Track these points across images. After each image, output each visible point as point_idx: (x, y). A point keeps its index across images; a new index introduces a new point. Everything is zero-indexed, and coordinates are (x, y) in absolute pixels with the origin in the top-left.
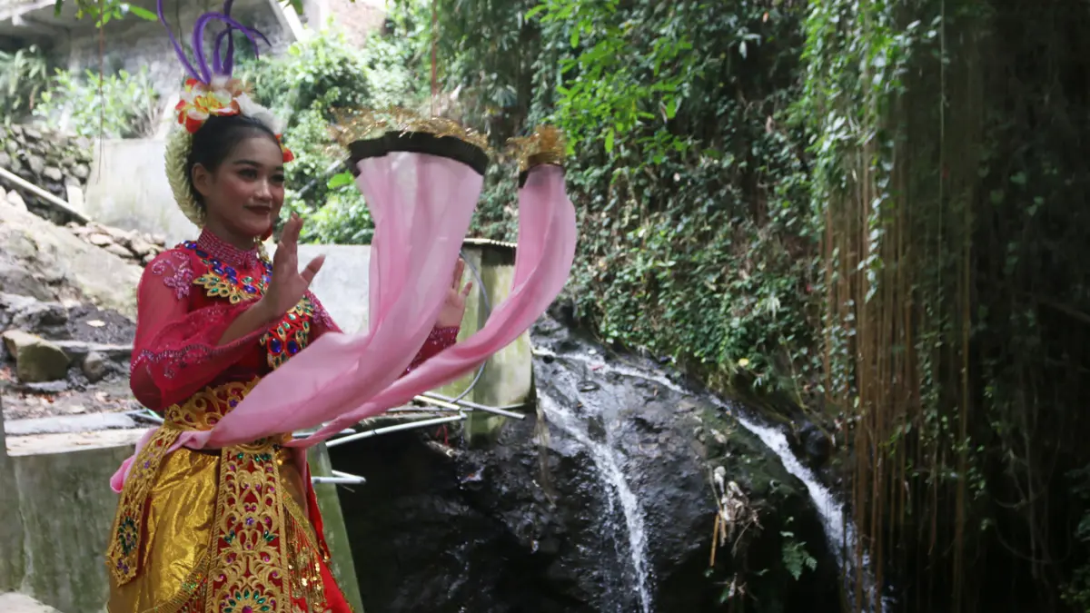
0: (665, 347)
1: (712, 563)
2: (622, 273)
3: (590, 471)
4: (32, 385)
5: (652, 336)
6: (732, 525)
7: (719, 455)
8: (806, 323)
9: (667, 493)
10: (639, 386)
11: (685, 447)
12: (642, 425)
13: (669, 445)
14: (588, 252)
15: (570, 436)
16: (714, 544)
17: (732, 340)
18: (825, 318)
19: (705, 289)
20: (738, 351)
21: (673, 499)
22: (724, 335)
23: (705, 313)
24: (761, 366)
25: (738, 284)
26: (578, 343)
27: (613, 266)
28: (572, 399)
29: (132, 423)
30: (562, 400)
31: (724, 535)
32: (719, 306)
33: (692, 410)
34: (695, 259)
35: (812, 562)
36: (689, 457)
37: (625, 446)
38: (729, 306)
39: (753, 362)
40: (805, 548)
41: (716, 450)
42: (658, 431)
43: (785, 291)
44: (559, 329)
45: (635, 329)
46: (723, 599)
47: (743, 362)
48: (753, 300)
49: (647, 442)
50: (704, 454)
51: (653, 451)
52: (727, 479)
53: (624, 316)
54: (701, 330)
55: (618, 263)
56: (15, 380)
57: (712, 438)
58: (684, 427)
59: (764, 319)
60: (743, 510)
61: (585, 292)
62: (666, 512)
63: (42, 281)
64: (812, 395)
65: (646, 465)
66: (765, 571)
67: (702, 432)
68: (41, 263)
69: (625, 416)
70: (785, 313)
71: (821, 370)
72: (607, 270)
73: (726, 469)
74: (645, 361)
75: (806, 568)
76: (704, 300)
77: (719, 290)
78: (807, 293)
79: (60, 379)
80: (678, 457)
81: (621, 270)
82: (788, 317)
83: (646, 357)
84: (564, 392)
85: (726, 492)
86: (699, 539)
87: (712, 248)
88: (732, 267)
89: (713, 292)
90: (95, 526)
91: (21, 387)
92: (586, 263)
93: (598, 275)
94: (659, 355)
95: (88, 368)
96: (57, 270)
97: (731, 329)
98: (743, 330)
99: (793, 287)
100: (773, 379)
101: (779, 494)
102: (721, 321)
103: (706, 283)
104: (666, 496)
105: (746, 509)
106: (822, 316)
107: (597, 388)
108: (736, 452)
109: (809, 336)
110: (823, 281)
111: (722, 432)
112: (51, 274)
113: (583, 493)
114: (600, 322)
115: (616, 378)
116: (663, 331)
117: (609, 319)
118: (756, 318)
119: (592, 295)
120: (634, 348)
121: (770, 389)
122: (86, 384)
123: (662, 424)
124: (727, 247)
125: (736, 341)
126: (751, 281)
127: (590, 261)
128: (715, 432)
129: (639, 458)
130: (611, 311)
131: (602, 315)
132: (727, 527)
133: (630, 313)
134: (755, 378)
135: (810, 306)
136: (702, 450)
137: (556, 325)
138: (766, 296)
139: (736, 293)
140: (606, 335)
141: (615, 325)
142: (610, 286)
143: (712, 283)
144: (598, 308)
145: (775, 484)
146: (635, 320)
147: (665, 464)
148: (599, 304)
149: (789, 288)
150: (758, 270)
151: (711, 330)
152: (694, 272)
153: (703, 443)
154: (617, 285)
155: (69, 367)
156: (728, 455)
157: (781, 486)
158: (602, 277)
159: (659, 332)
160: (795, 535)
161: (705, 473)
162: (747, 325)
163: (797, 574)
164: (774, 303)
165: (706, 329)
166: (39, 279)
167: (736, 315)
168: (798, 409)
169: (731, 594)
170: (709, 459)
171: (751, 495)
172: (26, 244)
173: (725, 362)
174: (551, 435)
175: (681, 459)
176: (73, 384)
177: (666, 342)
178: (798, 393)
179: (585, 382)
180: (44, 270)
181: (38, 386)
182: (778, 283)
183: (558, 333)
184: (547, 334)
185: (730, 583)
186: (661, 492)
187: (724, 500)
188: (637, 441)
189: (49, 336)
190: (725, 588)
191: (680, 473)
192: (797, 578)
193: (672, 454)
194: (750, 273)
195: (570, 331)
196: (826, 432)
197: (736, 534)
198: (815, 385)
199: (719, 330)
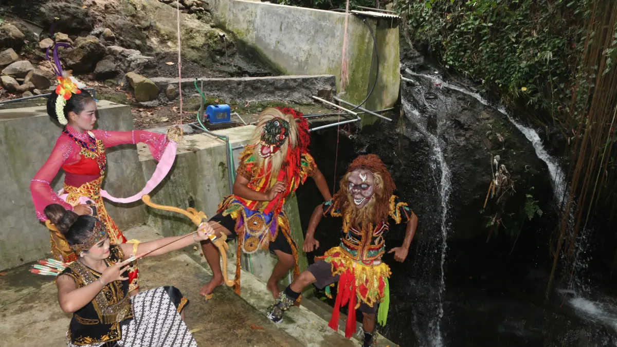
0: (480, 73)
1: (484, 207)
2: (460, 26)
3: (424, 150)
4: (142, 103)
5: (472, 66)
6: (499, 188)
7: (498, 148)
8: (567, 68)
9: (466, 166)
10: (459, 99)
11: (480, 142)
12: (458, 124)
13: (471, 139)
14: (441, 10)
15: (417, 129)
16: (487, 196)
17: (519, 75)
18: (579, 67)
19: (509, 40)
20: (522, 82)
21: (468, 170)
22: (515, 70)
23: (506, 56)
24: (535, 92)
25: (529, 39)
26: (429, 66)
27: (455, 20)
28: (421, 103)
29: (191, 130)
30: (415, 104)
31: (493, 194)
32: (515, 52)
33: (488, 119)
34: (505, 20)
35: (540, 212)
36: (481, 148)
37: (447, 136)
38: (521, 53)
39: (530, 89)
40: (538, 204)
41: (497, 145)
42: (467, 130)
43: (558, 47)
44: (419, 57)
45: (463, 60)
46: (488, 225)
47: (524, 89)
48: (537, 51)
49: (460, 135)
50: (489, 148)
51: (462, 142)
52: (500, 162)
53: (458, 52)
54: (502, 66)
55: (457, 20)
56: (134, 100)
57: (496, 139)
58: (481, 130)
59: (541, 63)
60: (506, 180)
61: (436, 36)
62: (464, 177)
63: (140, 29)
64: (562, 112)
65: (457, 149)
66: (513, 214)
67: (491, 134)
68: (139, 17)
69: (449, 117)
70: (555, 61)
71: (570, 98)
72: (452, 22)
73: (500, 157)
74: (466, 81)
75: (536, 214)
76: (507, 47)
77: (517, 42)
78: (571, 48)
79: (155, 99)
80: (475, 147)
81: (460, 24)
82: (556, 63)
83: (467, 78)
84: (417, 99)
85: (498, 170)
86: (479, 193)
87: (518, 15)
88: (527, 28)
89: (513, 43)
90: (178, 192)
91: (137, 104)
92: (439, 17)
93: (445, 25)
94: (475, 78)
95: (168, 93)
96: (147, 21)
97: (520, 68)
98: (527, 69)
99: (564, 44)
100: (540, 101)
101: (529, 173)
102: (515, 62)
103: (510, 36)
104: (465, 168)
105: (508, 180)
106: (577, 66)
107: (436, 97)
108: (509, 147)
109: (567, 77)
110: (583, 44)
111: (502, 135)
112: (144, 23)
113: (420, 161)
114: (443, 55)
115: (447, 92)
116: (480, 63)
117: (449, 54)
118: (536, 62)
119: (440, 38)
120: (461, 72)
121: (537, 107)
122: (168, 102)
123: (469, 126)
124: (527, 14)
125: (522, 75)
126: (538, 38)
127: (442, 15)
128: (498, 135)
129: (453, 145)
130: (450, 48)
131: (445, 50)
132: (496, 189)
133: (462, 51)
134: (529, 100)
135: (571, 58)
136: (489, 144)
137: (417, 54)
138: (545, 49)
139: (527, 45)
140: (446, 63)
141: (451, 57)
142: (452, 33)
143: (513, 37)
144: (443, 46)
145: (528, 168)
146: (464, 55)
147: (467, 150)
148: (444, 43)
149: (561, 45)
150: (544, 32)
151: (508, 66)
152: (504, 30)
153: (491, 140)
154: (456, 32)
155: (160, 92)
156: (504, 149)
157: (531, 169)
158: (447, 27)
159: (477, 64)
160: (534, 197)
161: (489, 158)
162: (530, 66)
163: (531, 217)
164: (549, 55)
165: (505, 66)
166: (138, 27)
167: (525, 60)
168: (551, 120)
169: (492, 223)
170: (492, 150)
171: (512, 172)
172: (130, 7)
173: (513, 88)
174: (406, 128)
175: (477, 148)
176: (161, 102)
177: (480, 70)
178: (553, 111)
179: (430, 93)
180: (140, 22)
181: (145, 103)
182: (554, 42)
183: (418, 59)
184: (411, 59)
185: (493, 217)
186: (463, 165)
187: (497, 174)
188: (454, 134)
189: (149, 76)
190: (489, 220)
191: (475, 156)
192: (530, 220)
193: (472, 145)
194: (538, 34)
195: (425, 59)
196: (565, 135)
197: (500, 194)
198: (564, 107)
199: (513, 67)
